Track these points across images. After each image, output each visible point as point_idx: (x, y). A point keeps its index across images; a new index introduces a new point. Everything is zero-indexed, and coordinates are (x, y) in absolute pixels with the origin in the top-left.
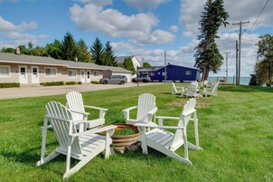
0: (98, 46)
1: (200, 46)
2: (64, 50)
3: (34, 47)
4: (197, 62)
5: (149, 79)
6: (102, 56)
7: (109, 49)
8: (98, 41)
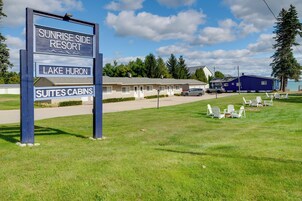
0: (173, 61)
1: (276, 54)
2: (149, 68)
3: (119, 64)
4: (274, 71)
5: (223, 89)
6: (177, 70)
7: (182, 62)
8: (173, 57)
